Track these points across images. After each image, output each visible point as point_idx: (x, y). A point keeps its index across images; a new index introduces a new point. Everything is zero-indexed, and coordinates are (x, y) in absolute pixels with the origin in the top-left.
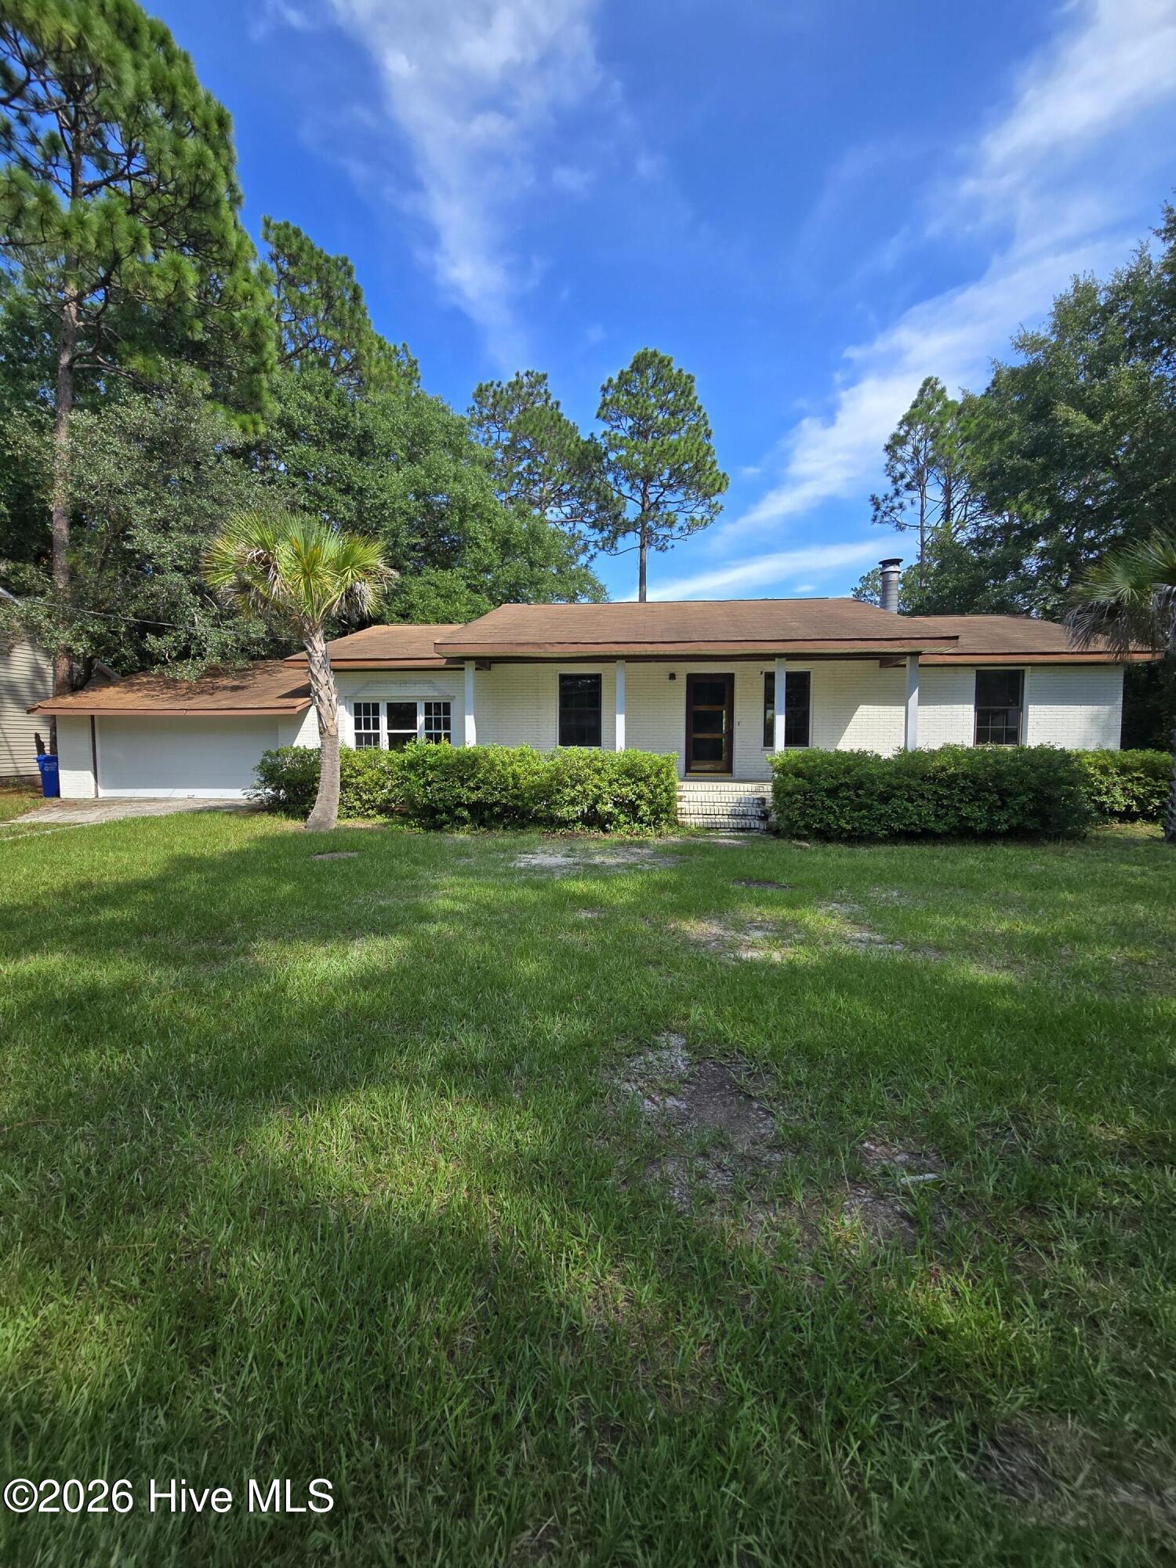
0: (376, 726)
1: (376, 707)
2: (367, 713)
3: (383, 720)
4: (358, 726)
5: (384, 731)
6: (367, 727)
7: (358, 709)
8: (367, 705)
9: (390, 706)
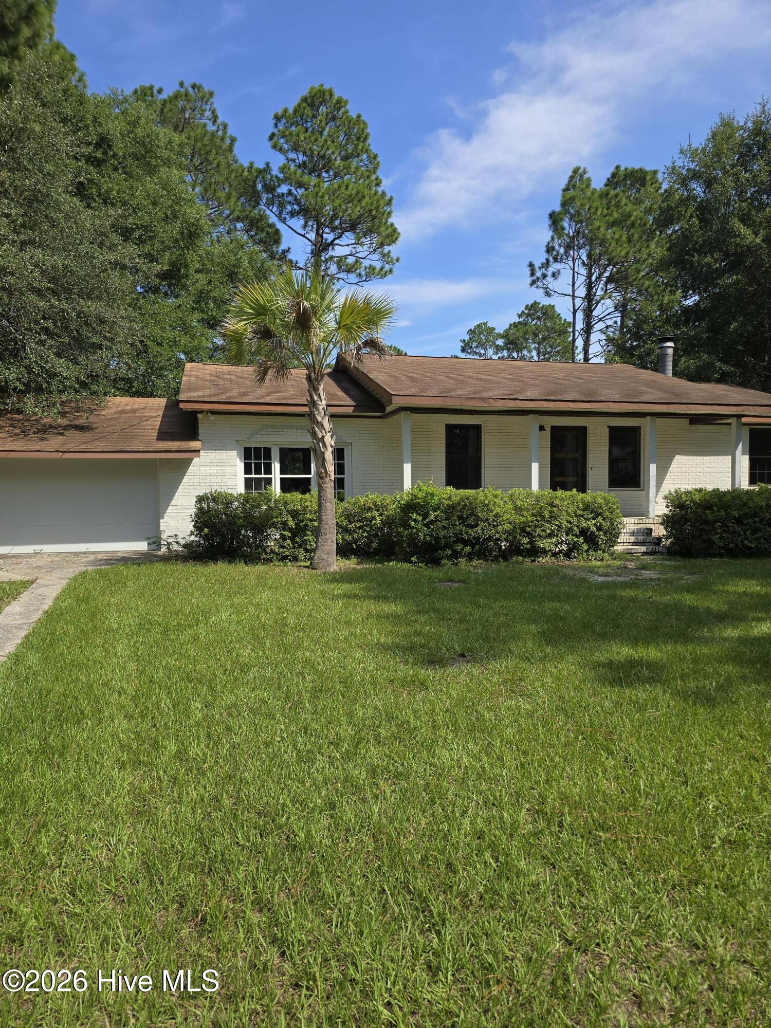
0: (268, 470)
1: (268, 452)
2: (258, 457)
3: (276, 466)
4: (247, 470)
5: (276, 475)
6: (258, 472)
7: (247, 454)
8: (257, 450)
9: (282, 451)
